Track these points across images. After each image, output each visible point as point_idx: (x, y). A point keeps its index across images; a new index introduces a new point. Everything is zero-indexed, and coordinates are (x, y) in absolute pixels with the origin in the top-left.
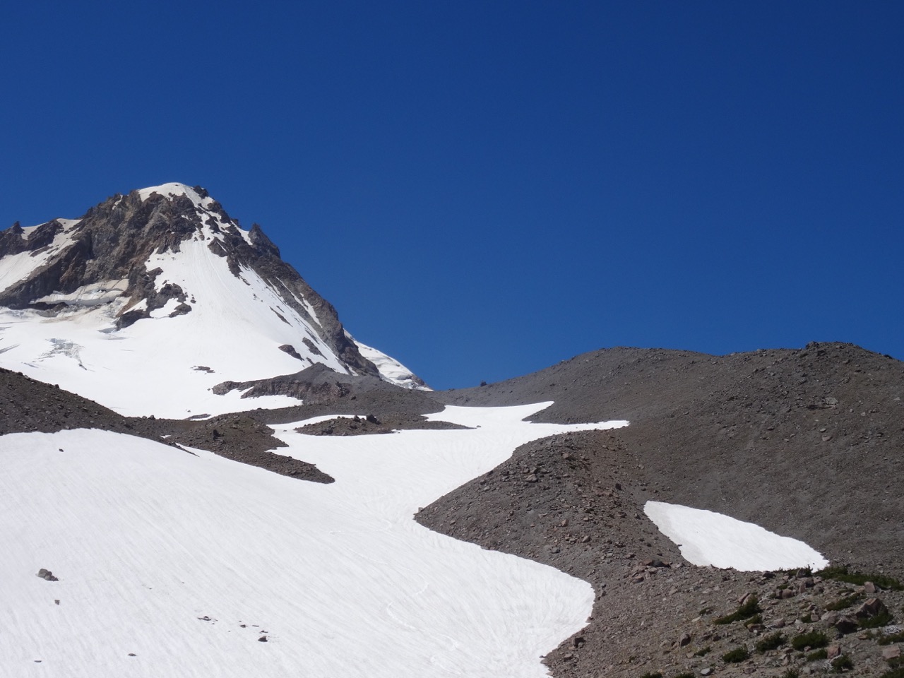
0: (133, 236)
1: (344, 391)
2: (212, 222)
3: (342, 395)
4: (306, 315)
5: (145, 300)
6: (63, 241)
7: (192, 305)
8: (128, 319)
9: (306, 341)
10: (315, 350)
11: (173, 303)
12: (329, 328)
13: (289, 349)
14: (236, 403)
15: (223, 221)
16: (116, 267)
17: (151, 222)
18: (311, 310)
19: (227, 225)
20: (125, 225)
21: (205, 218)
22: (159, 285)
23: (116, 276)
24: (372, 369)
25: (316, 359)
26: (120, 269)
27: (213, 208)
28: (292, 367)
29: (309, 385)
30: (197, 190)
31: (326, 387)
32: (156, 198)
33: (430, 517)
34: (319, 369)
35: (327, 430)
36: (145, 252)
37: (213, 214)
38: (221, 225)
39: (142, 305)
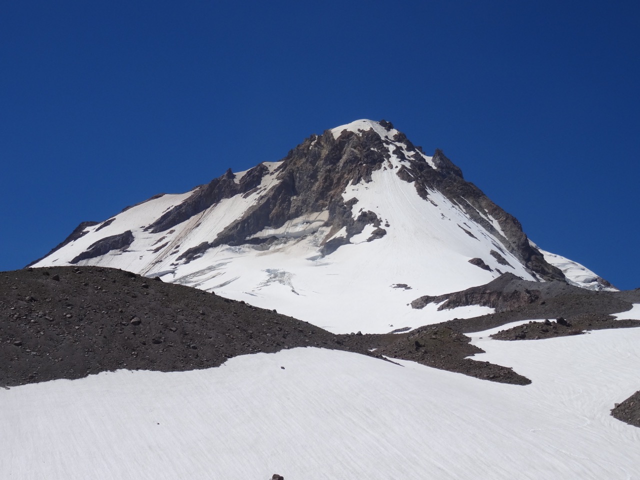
0: (329, 171)
1: (533, 296)
2: (398, 152)
3: (532, 301)
4: (491, 229)
5: (345, 228)
6: (270, 182)
7: (386, 229)
8: (330, 247)
9: (493, 253)
10: (502, 261)
11: (369, 229)
12: (514, 239)
13: (478, 262)
14: (433, 315)
15: (409, 149)
16: (317, 201)
17: (345, 157)
18: (496, 224)
19: (412, 153)
20: (322, 162)
21: (392, 148)
22: (356, 213)
23: (318, 209)
24: (558, 274)
25: (504, 269)
26: (320, 202)
27: (398, 138)
28: (482, 278)
29: (499, 294)
30: (383, 124)
31: (515, 294)
32: (347, 135)
33: (627, 412)
34: (506, 278)
35: (520, 334)
36: (341, 185)
37: (398, 144)
38: (406, 153)
39: (342, 233)
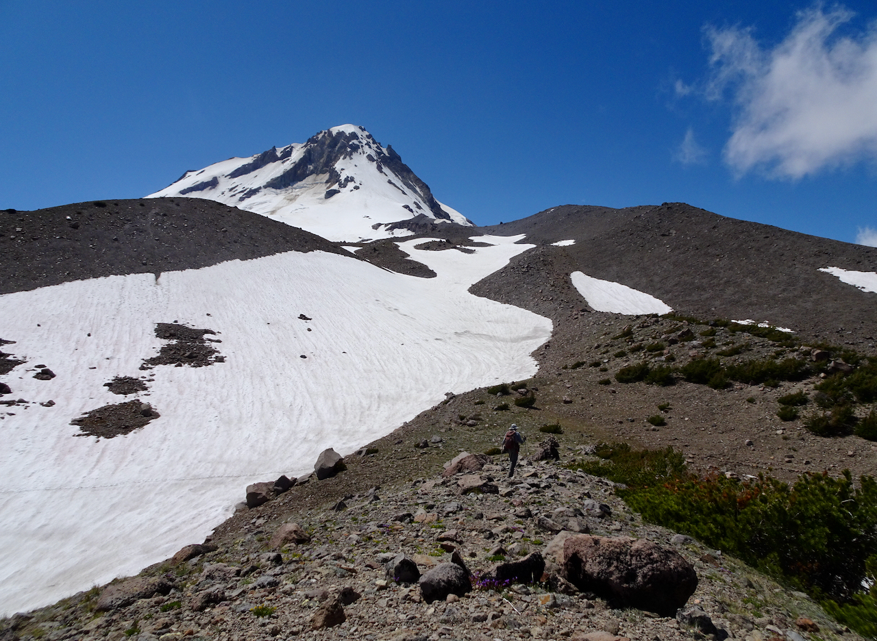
0: (330, 152)
1: (434, 227)
2: (368, 144)
3: (433, 230)
4: (416, 192)
5: (338, 183)
6: (297, 154)
7: (360, 186)
8: (330, 194)
9: (415, 203)
10: (419, 207)
11: (351, 185)
12: (426, 196)
13: (406, 207)
14: (382, 234)
15: (373, 143)
16: (322, 168)
17: (339, 145)
18: (418, 189)
19: (376, 145)
20: (326, 146)
21: (364, 142)
22: (343, 178)
23: (323, 172)
24: (447, 216)
25: (420, 212)
26: (324, 169)
27: (369, 137)
28: (408, 216)
29: (417, 224)
30: (360, 128)
31: (425, 225)
32: (341, 134)
33: (476, 290)
34: (422, 216)
35: (426, 247)
36: (336, 159)
37: (368, 140)
38: (372, 145)
39: (336, 187)
